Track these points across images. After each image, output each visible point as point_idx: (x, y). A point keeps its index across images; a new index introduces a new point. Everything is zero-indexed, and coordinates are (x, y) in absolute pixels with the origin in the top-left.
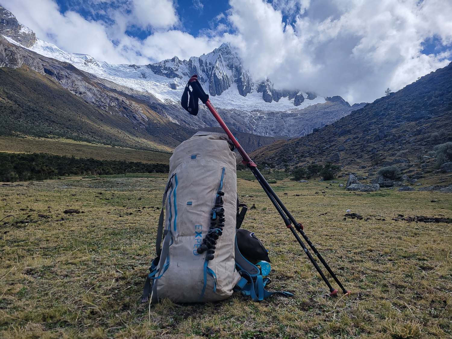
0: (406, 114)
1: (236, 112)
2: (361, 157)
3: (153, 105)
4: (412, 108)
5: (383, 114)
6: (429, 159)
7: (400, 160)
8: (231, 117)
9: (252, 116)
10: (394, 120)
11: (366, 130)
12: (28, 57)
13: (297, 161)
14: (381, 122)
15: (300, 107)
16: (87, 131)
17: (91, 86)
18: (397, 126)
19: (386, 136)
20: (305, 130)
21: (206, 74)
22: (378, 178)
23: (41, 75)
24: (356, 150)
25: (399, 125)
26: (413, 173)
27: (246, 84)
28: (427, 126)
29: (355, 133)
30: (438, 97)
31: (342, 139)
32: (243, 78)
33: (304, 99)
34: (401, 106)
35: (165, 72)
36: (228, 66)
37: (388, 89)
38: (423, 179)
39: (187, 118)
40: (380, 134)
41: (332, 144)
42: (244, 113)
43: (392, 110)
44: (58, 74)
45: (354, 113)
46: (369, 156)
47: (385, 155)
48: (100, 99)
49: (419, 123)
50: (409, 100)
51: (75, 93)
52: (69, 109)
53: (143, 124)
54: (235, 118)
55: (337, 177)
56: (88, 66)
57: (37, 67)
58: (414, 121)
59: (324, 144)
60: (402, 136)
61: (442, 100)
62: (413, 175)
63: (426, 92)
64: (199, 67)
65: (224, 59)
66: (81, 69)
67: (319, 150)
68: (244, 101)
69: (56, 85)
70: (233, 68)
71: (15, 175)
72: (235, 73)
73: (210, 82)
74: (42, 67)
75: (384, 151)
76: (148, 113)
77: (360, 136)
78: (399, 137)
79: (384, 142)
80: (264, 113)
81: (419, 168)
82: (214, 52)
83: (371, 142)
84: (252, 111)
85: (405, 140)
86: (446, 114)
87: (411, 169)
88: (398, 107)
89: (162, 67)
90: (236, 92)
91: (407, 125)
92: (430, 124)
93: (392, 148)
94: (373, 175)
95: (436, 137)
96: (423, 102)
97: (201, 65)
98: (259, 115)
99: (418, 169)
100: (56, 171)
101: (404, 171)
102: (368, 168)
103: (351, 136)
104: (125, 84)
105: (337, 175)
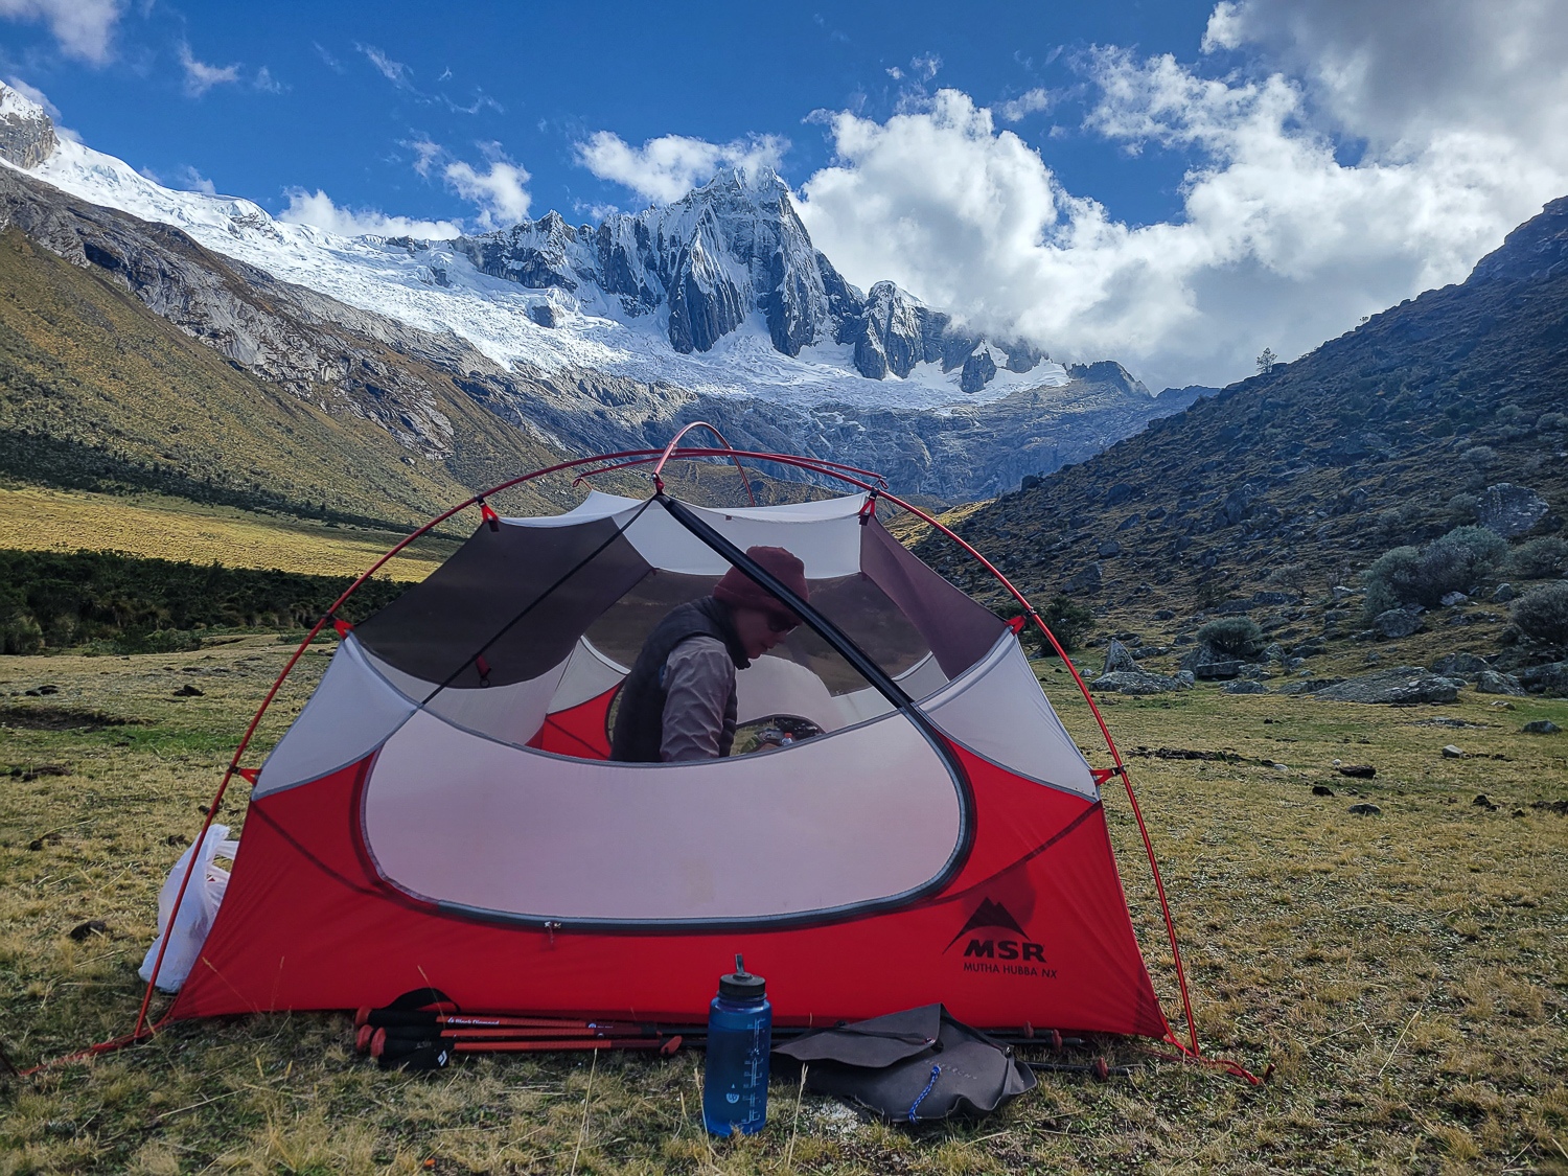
0: (1318, 440)
1: (762, 410)
2: (1167, 579)
3: (472, 381)
4: (1335, 420)
5: (1245, 436)
6: (1350, 595)
7: (1273, 595)
8: (746, 427)
9: (815, 426)
10: (1277, 458)
11: (1190, 490)
12: (29, 203)
13: (967, 586)
14: (1237, 463)
15: (979, 398)
16: (238, 466)
17: (252, 309)
18: (1285, 482)
19: (1247, 513)
20: (997, 476)
21: (660, 276)
22: (1198, 652)
23: (75, 267)
24: (1154, 555)
25: (1293, 475)
26: (1297, 640)
27: (796, 313)
28: (1372, 485)
29: (1156, 498)
30: (1417, 387)
31: (1115, 515)
32: (786, 292)
33: (994, 369)
34: (1303, 413)
35: (515, 265)
36: (736, 248)
37: (1267, 352)
38: (1322, 657)
39: (590, 427)
40: (1231, 506)
41: (1081, 532)
42: (791, 415)
43: (1273, 426)
44: (136, 264)
45: (1157, 427)
46: (1193, 578)
47: (1240, 575)
48: (284, 355)
49: (1350, 472)
50: (1328, 392)
51: (194, 334)
52: (174, 388)
53: (436, 447)
54: (758, 430)
55: (1082, 646)
56: (242, 238)
57: (60, 240)
58: (1338, 465)
59: (1055, 533)
60: (1296, 515)
61: (1430, 397)
62: (1296, 645)
63: (1383, 370)
64: (635, 252)
65: (722, 226)
66: (215, 250)
67: (1038, 551)
68: (791, 373)
69: (128, 304)
70: (754, 259)
71: (32, 624)
72: (759, 275)
73: (674, 304)
74: (77, 239)
75: (1239, 562)
76: (453, 407)
77: (1168, 509)
78: (1285, 517)
79: (1241, 531)
80: (857, 416)
81: (1317, 623)
82: (686, 200)
83: (1202, 531)
84: (817, 409)
85: (1302, 528)
86: (1432, 448)
87: (1295, 626)
88: (1292, 415)
89: (504, 247)
90: (764, 341)
91: (1317, 477)
92: (1380, 478)
93: (1264, 554)
94: (1188, 640)
95: (1392, 521)
96: (1373, 402)
97: (642, 245)
98: (840, 420)
99: (1313, 627)
100: (164, 613)
101: (1274, 633)
102: (1179, 619)
103: (1142, 509)
104: (373, 306)
105: (1081, 641)
